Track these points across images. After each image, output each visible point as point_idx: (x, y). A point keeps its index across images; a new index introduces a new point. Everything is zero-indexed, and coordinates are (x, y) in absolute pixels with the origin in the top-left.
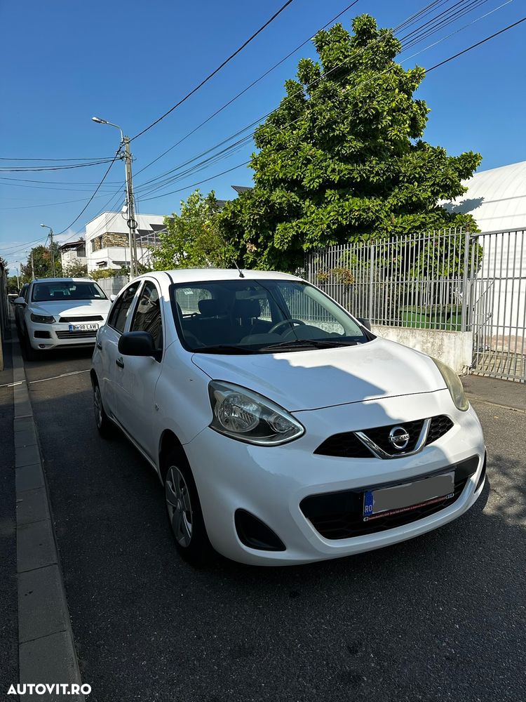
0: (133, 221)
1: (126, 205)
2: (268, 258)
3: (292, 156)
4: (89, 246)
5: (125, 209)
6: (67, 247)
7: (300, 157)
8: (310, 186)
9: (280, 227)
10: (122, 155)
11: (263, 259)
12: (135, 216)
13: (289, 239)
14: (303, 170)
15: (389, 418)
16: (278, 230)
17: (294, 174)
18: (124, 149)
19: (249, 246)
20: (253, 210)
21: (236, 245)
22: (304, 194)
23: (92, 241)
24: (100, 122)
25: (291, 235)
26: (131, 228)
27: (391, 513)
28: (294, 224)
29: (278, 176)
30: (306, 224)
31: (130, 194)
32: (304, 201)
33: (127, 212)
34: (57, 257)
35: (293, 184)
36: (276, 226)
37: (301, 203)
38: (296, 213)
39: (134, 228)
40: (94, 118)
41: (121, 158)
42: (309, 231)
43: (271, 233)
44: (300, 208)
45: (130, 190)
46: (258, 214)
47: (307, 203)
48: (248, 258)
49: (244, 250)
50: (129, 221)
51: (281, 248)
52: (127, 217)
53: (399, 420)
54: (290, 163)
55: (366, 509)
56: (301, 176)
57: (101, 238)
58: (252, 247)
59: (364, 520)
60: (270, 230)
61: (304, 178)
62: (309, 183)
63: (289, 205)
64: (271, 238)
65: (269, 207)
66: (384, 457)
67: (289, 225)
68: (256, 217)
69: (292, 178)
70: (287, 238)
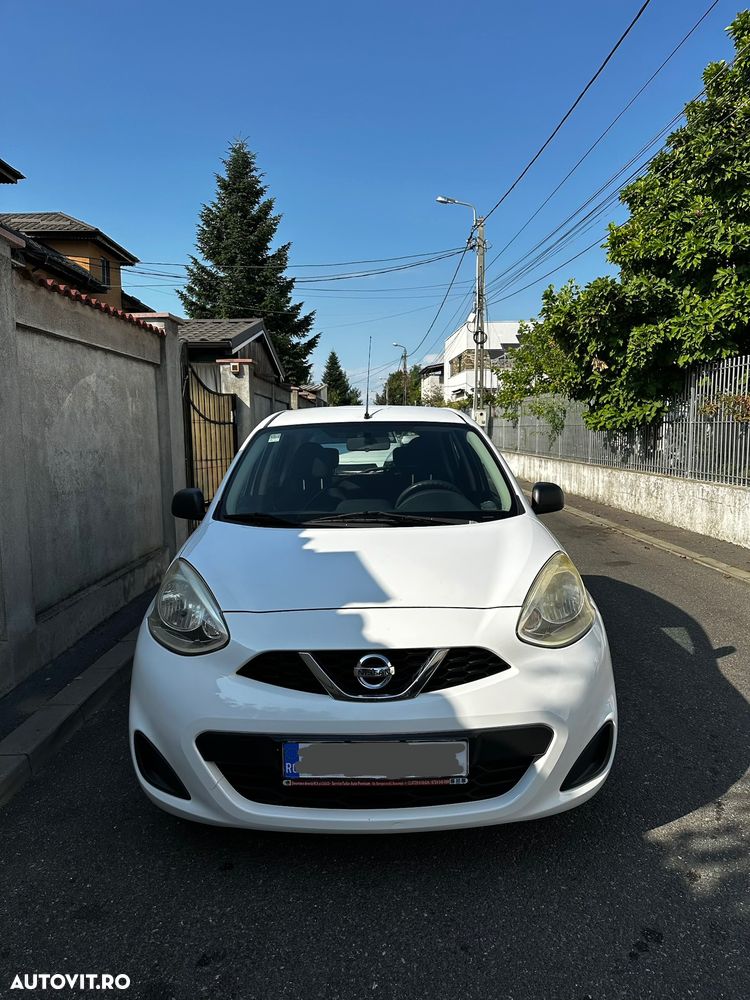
0: (482, 333)
1: (475, 312)
2: (627, 379)
3: (659, 222)
4: (447, 369)
5: (472, 317)
6: (429, 371)
7: (673, 221)
8: (685, 266)
9: (635, 332)
10: (473, 243)
11: (619, 383)
12: (485, 324)
13: (650, 350)
14: (676, 241)
15: (364, 640)
16: (633, 336)
17: (660, 250)
18: (476, 234)
19: (596, 362)
20: (590, 311)
21: (579, 361)
22: (683, 279)
23: (451, 362)
24: (446, 203)
25: (652, 343)
26: (478, 343)
27: (334, 784)
28: (661, 326)
29: (638, 255)
30: (681, 325)
31: (481, 296)
32: (682, 289)
33: (474, 321)
34: (418, 384)
35: (662, 266)
36: (631, 332)
37: (676, 292)
38: (665, 308)
39: (482, 343)
40: (440, 199)
41: (471, 248)
42: (685, 336)
43: (621, 343)
44: (674, 300)
45: (481, 290)
46: (596, 315)
47: (686, 292)
48: (594, 381)
49: (588, 370)
50: (477, 333)
51: (635, 364)
52: (473, 327)
53: (377, 644)
54: (654, 233)
55: (288, 768)
56: (672, 251)
57: (460, 357)
58: (600, 364)
59: (284, 783)
60: (621, 338)
61: (677, 253)
62: (684, 260)
63: (652, 298)
64: (622, 350)
65: (615, 303)
66: (338, 697)
67: (652, 328)
68: (594, 321)
69: (658, 255)
70: (645, 349)
